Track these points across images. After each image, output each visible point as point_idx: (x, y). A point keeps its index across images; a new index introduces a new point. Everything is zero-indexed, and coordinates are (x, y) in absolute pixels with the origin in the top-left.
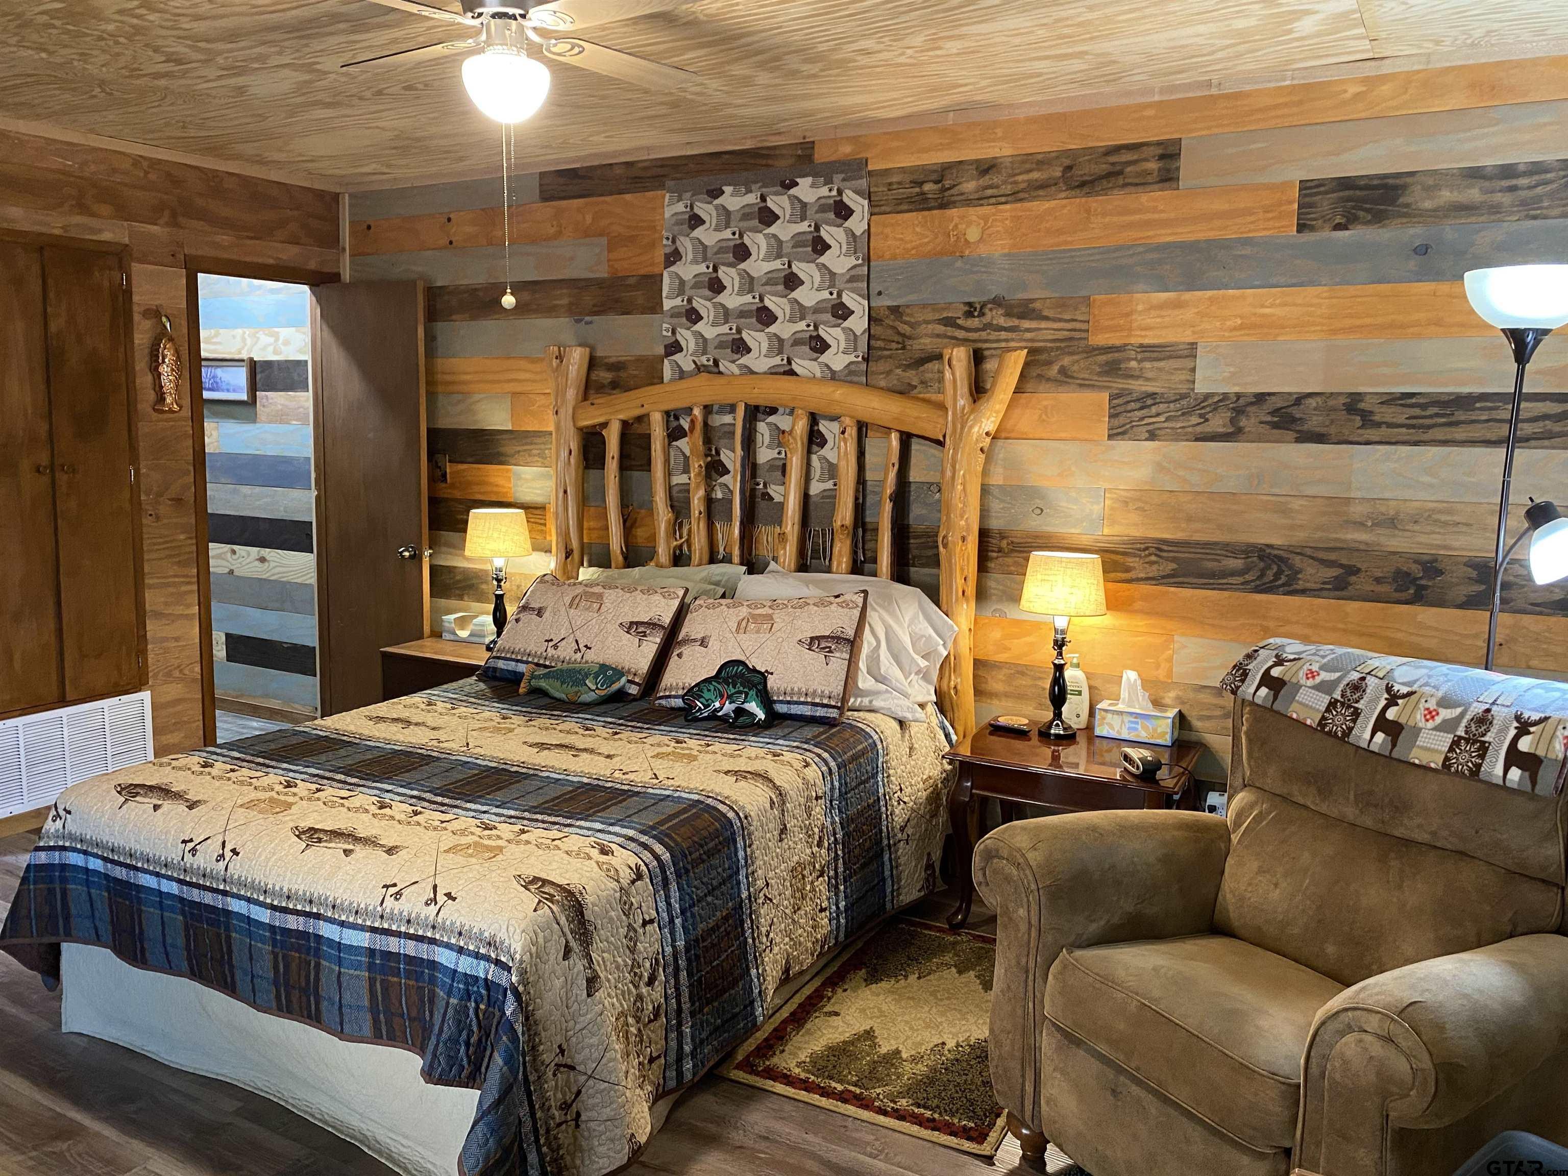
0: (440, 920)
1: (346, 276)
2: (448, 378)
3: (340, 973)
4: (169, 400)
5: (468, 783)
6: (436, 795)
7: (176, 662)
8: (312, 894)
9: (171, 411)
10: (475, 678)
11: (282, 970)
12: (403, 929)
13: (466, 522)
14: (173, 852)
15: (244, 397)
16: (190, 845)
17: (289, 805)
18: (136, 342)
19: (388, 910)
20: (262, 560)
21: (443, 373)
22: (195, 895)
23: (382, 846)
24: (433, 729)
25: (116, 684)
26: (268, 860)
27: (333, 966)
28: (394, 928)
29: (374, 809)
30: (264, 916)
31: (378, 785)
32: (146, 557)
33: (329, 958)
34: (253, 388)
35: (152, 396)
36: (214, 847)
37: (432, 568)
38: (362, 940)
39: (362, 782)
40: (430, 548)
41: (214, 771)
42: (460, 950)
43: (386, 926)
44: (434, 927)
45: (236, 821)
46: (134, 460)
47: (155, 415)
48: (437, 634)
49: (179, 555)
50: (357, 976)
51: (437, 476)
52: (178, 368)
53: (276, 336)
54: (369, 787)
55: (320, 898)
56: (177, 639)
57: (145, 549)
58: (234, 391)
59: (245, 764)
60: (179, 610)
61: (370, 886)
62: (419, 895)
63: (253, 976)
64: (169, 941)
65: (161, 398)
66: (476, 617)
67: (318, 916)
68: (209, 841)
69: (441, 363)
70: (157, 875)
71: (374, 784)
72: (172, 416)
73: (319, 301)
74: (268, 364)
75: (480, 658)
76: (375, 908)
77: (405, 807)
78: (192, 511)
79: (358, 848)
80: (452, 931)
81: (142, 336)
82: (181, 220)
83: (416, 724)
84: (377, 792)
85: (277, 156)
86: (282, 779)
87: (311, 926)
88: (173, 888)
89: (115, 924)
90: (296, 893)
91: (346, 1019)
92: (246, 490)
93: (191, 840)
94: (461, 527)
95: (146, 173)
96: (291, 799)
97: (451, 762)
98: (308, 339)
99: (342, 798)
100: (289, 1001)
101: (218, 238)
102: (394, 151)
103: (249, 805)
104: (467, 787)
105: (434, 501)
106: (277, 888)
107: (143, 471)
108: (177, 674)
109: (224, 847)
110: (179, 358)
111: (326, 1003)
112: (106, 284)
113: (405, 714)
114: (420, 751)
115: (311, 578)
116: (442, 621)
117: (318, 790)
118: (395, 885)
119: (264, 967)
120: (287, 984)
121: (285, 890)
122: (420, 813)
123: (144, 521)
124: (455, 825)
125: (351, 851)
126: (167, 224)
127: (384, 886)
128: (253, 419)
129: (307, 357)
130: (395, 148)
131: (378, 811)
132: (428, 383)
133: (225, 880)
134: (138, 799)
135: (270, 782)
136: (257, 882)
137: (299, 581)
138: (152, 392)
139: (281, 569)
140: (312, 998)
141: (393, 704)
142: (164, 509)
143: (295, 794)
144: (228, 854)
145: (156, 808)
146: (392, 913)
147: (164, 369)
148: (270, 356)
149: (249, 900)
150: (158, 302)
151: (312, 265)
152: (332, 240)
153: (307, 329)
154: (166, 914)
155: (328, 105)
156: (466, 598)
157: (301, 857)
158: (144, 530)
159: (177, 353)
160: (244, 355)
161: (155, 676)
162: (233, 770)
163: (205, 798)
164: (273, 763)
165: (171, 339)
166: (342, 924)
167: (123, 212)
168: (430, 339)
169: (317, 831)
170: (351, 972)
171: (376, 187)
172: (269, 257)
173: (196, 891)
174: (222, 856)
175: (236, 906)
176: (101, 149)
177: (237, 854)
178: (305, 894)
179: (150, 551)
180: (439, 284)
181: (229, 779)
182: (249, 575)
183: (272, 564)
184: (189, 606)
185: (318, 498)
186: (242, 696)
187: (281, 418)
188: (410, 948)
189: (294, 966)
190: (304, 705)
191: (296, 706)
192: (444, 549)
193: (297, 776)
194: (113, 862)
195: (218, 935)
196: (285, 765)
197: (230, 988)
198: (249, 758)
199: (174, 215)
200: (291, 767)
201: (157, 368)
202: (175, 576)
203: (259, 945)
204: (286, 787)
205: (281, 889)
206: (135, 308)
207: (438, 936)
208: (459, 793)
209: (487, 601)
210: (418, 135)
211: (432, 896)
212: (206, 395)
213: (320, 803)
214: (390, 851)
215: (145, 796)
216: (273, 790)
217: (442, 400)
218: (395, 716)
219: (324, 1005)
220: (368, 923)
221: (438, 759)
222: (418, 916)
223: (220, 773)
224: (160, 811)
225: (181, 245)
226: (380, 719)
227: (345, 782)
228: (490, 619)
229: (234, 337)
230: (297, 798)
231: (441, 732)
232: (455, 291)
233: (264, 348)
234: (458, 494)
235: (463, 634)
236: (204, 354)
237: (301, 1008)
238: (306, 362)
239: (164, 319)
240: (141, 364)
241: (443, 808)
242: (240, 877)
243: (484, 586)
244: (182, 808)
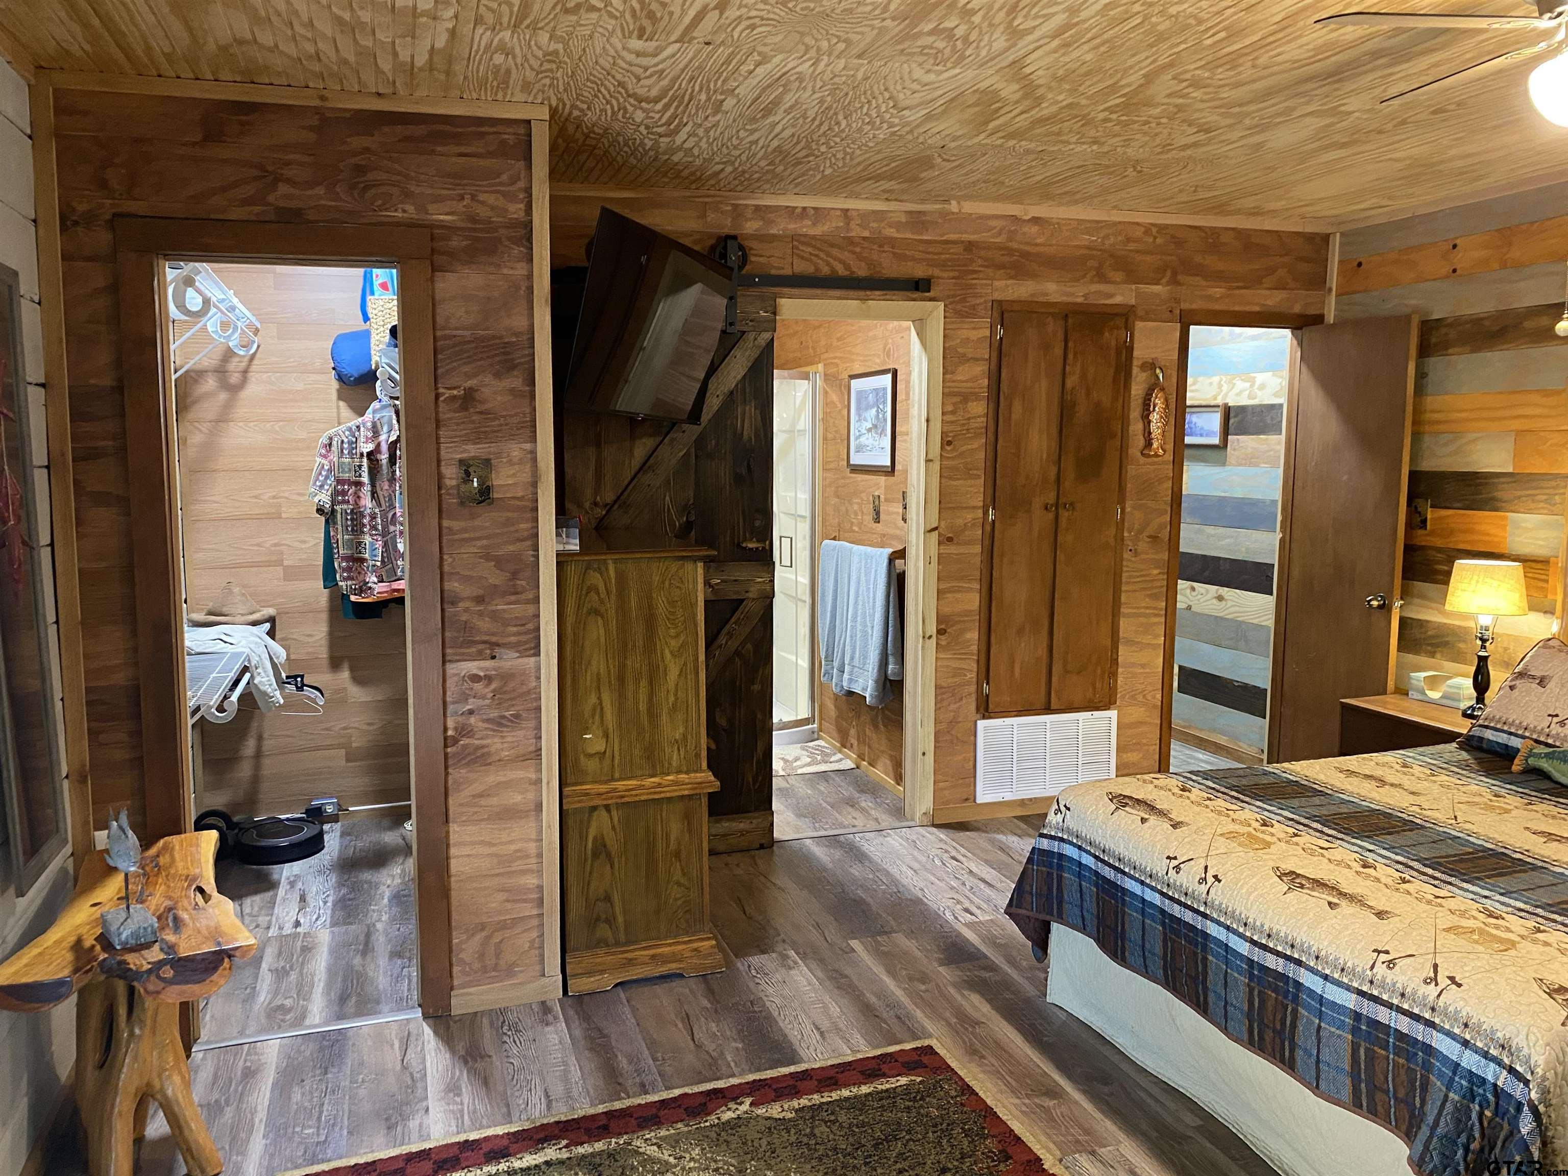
0: (1441, 1002)
1: (1330, 318)
2: (1437, 416)
3: (1319, 1027)
4: (1155, 445)
5: (1461, 861)
6: (1425, 865)
7: (1141, 687)
8: (1294, 939)
9: (1156, 455)
10: (1454, 745)
11: (1256, 1005)
12: (1395, 1001)
13: (1449, 574)
14: (1159, 866)
15: (1216, 441)
16: (1174, 863)
17: (1268, 845)
18: (1133, 392)
19: (1379, 977)
20: (1220, 598)
21: (1432, 411)
22: (1176, 910)
23: (1370, 907)
24: (1413, 793)
25: (1090, 701)
26: (1249, 894)
27: (1312, 1017)
28: (1385, 997)
29: (1357, 867)
30: (1243, 948)
31: (1359, 842)
32: (1124, 588)
33: (1308, 1007)
34: (1226, 431)
35: (1141, 442)
36: (1196, 870)
37: (1403, 621)
38: (1350, 1001)
39: (1340, 836)
40: (1402, 599)
41: (1193, 796)
42: (1466, 1044)
43: (1375, 993)
44: (1433, 1009)
45: (1217, 849)
46: (1122, 501)
47: (1142, 460)
48: (1402, 692)
49: (1152, 588)
50: (1339, 1036)
51: (1416, 521)
52: (1165, 416)
53: (1253, 381)
54: (1348, 842)
55: (1302, 945)
56: (1143, 666)
57: (1124, 580)
58: (1207, 435)
59: (1219, 795)
60: (1147, 639)
61: (1359, 947)
62: (1416, 970)
63: (1226, 1003)
64: (1147, 946)
65: (1149, 444)
66: (1450, 678)
67: (1299, 963)
68: (1192, 862)
69: (1430, 401)
70: (1142, 883)
71: (1354, 841)
72: (1156, 459)
73: (1301, 344)
74: (1242, 409)
75: (1463, 727)
76: (1364, 971)
77: (1391, 871)
78: (1166, 547)
79: (1344, 903)
80: (1456, 1020)
81: (1137, 389)
82: (1179, 277)
83: (1392, 785)
84: (1359, 850)
85: (1274, 205)
86: (1258, 817)
87: (1291, 970)
88: (1156, 899)
89: (1100, 920)
90: (1278, 934)
91: (1323, 1076)
92: (1210, 530)
93: (1175, 858)
94: (1443, 578)
95: (1155, 238)
96: (1268, 838)
97: (1439, 833)
98: (1285, 383)
99: (1322, 848)
100: (1261, 1038)
101: (1211, 291)
102: (1402, 182)
103: (1230, 836)
104: (1462, 865)
105: (1409, 549)
106: (1258, 924)
107: (1128, 510)
108: (1140, 698)
109: (1206, 872)
110: (1167, 406)
111: (1301, 1053)
112: (1113, 343)
113: (1378, 773)
114: (1400, 814)
115: (1268, 620)
116: (1410, 678)
117: (1296, 835)
118: (1387, 952)
119: (1239, 997)
120: (1261, 1023)
121: (1266, 927)
122: (1409, 882)
123: (1125, 556)
124: (1452, 904)
125: (1336, 904)
126: (1168, 284)
127: (1374, 951)
128: (1223, 463)
129: (1282, 400)
130: (1403, 178)
131: (1362, 870)
132: (1414, 423)
133: (1205, 903)
134: (1127, 809)
135: (1247, 817)
136: (1237, 913)
137: (1255, 621)
138: (1142, 437)
139: (1237, 609)
140: (1287, 1043)
141: (1364, 759)
142: (1142, 546)
143: (1273, 835)
144: (1210, 880)
145: (1143, 820)
146: (1383, 981)
147: (1154, 417)
148: (1244, 401)
149: (1228, 928)
150: (1153, 356)
151: (1297, 309)
152: (1318, 281)
153: (1286, 373)
154: (1148, 921)
155: (1344, 145)
156: (1438, 656)
157: (1283, 898)
158: (1125, 563)
159: (1167, 401)
160: (1219, 401)
161: (1123, 697)
162: (1210, 799)
163: (1186, 820)
164: (1247, 799)
165: (1162, 389)
166: (1326, 978)
167: (1132, 275)
168: (1421, 376)
169: (1298, 875)
170: (1333, 1030)
171: (1370, 223)
172: (1257, 304)
173: (1177, 907)
174: (1204, 880)
175: (1213, 930)
176: (1120, 223)
177: (1219, 881)
178: (1286, 937)
179: (1128, 583)
180: (1435, 317)
181: (1207, 807)
182: (1207, 612)
183: (1230, 603)
184: (1157, 636)
185: (1282, 541)
186: (1189, 727)
187: (1250, 461)
188: (1403, 1024)
189: (1270, 1005)
190: (1250, 746)
191: (1241, 744)
192: (1416, 601)
193: (1272, 816)
194: (1103, 861)
195: (1195, 954)
196: (1259, 803)
197: (1202, 1008)
198: (1223, 789)
199: (1175, 273)
200: (1265, 806)
201: (1148, 415)
202: (1147, 608)
203: (1236, 975)
204: (1263, 825)
205: (1262, 926)
206: (1136, 363)
207: (1437, 1021)
208: (1452, 870)
209: (1464, 662)
210: (1434, 160)
211: (1432, 975)
212: (1188, 440)
213: (1299, 848)
214: (1380, 915)
215: (1133, 807)
216: (1250, 825)
217: (1427, 441)
218: (1368, 773)
219: (1299, 1053)
220: (1355, 985)
221: (1423, 827)
222: (1415, 992)
223: (1198, 799)
224: (1147, 824)
225: (1177, 301)
226: (1351, 773)
227: (1322, 832)
228: (1470, 682)
229: (1211, 384)
230: (1274, 839)
231: (1421, 798)
232: (1457, 322)
233: (1239, 394)
234: (1439, 542)
235: (1434, 695)
236: (1188, 403)
237: (1273, 1050)
238: (1281, 406)
239: (1158, 371)
240: (1135, 413)
241: (1436, 882)
242: (1221, 904)
243: (1462, 645)
244: (1167, 826)
